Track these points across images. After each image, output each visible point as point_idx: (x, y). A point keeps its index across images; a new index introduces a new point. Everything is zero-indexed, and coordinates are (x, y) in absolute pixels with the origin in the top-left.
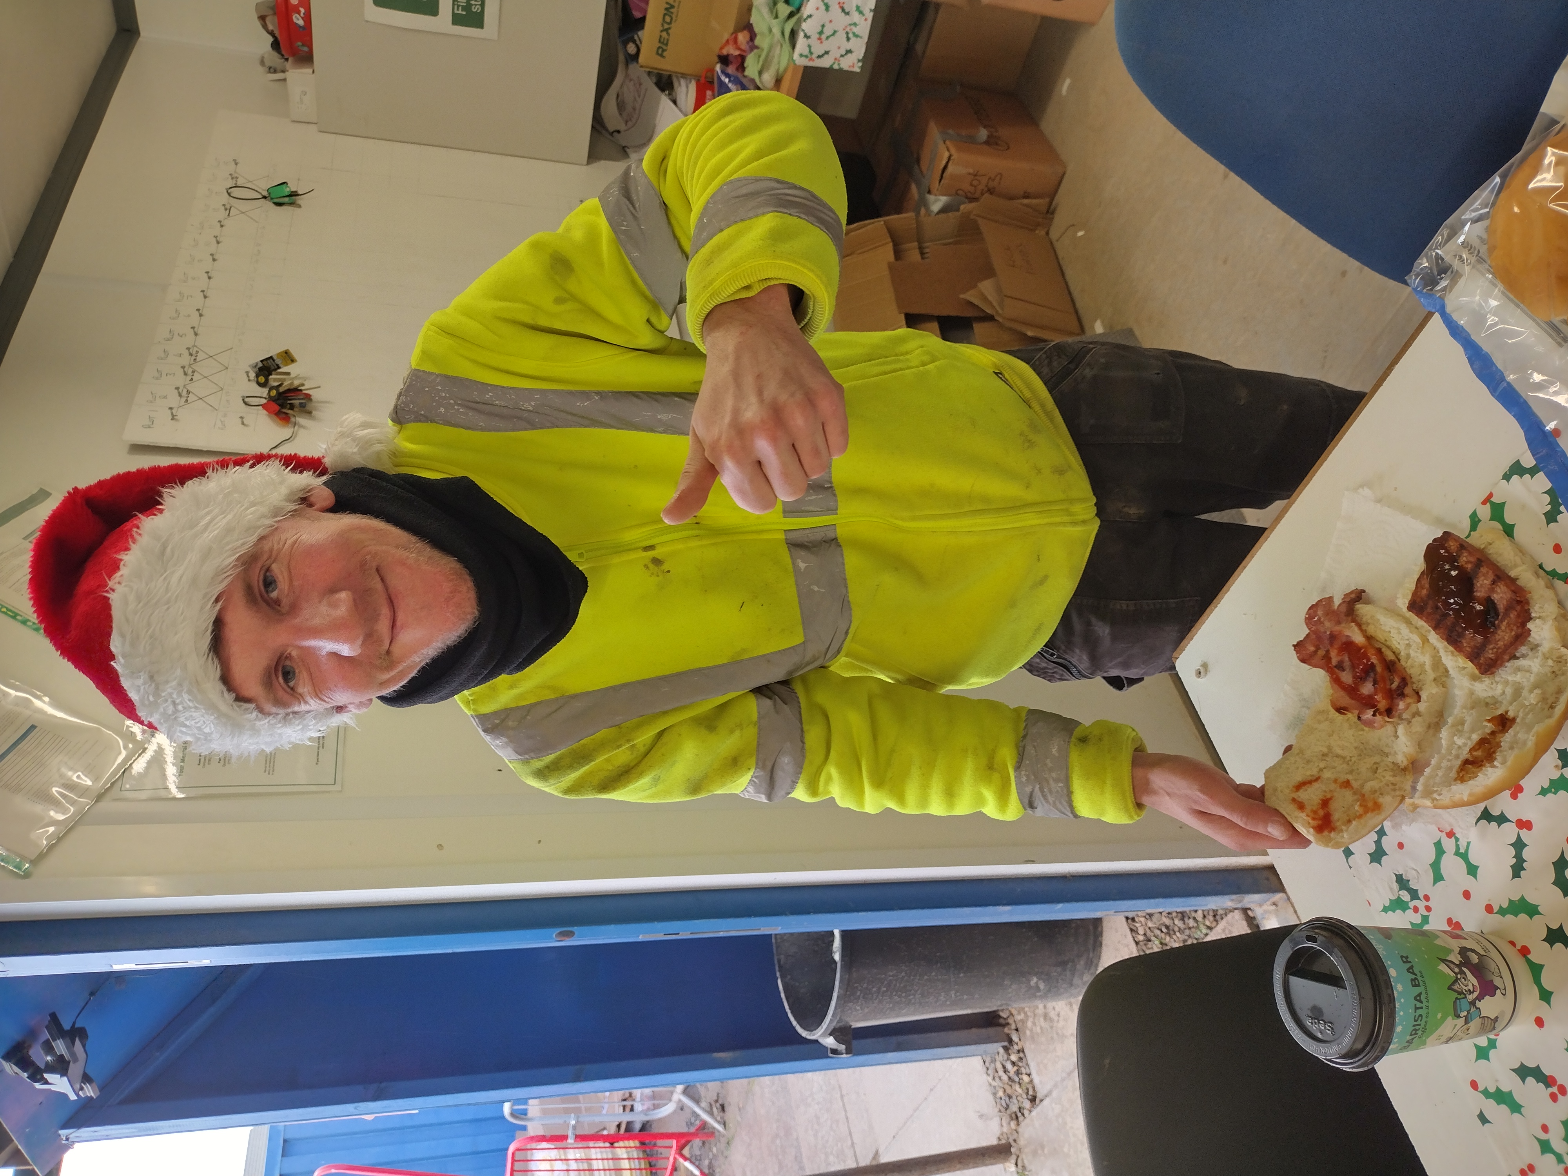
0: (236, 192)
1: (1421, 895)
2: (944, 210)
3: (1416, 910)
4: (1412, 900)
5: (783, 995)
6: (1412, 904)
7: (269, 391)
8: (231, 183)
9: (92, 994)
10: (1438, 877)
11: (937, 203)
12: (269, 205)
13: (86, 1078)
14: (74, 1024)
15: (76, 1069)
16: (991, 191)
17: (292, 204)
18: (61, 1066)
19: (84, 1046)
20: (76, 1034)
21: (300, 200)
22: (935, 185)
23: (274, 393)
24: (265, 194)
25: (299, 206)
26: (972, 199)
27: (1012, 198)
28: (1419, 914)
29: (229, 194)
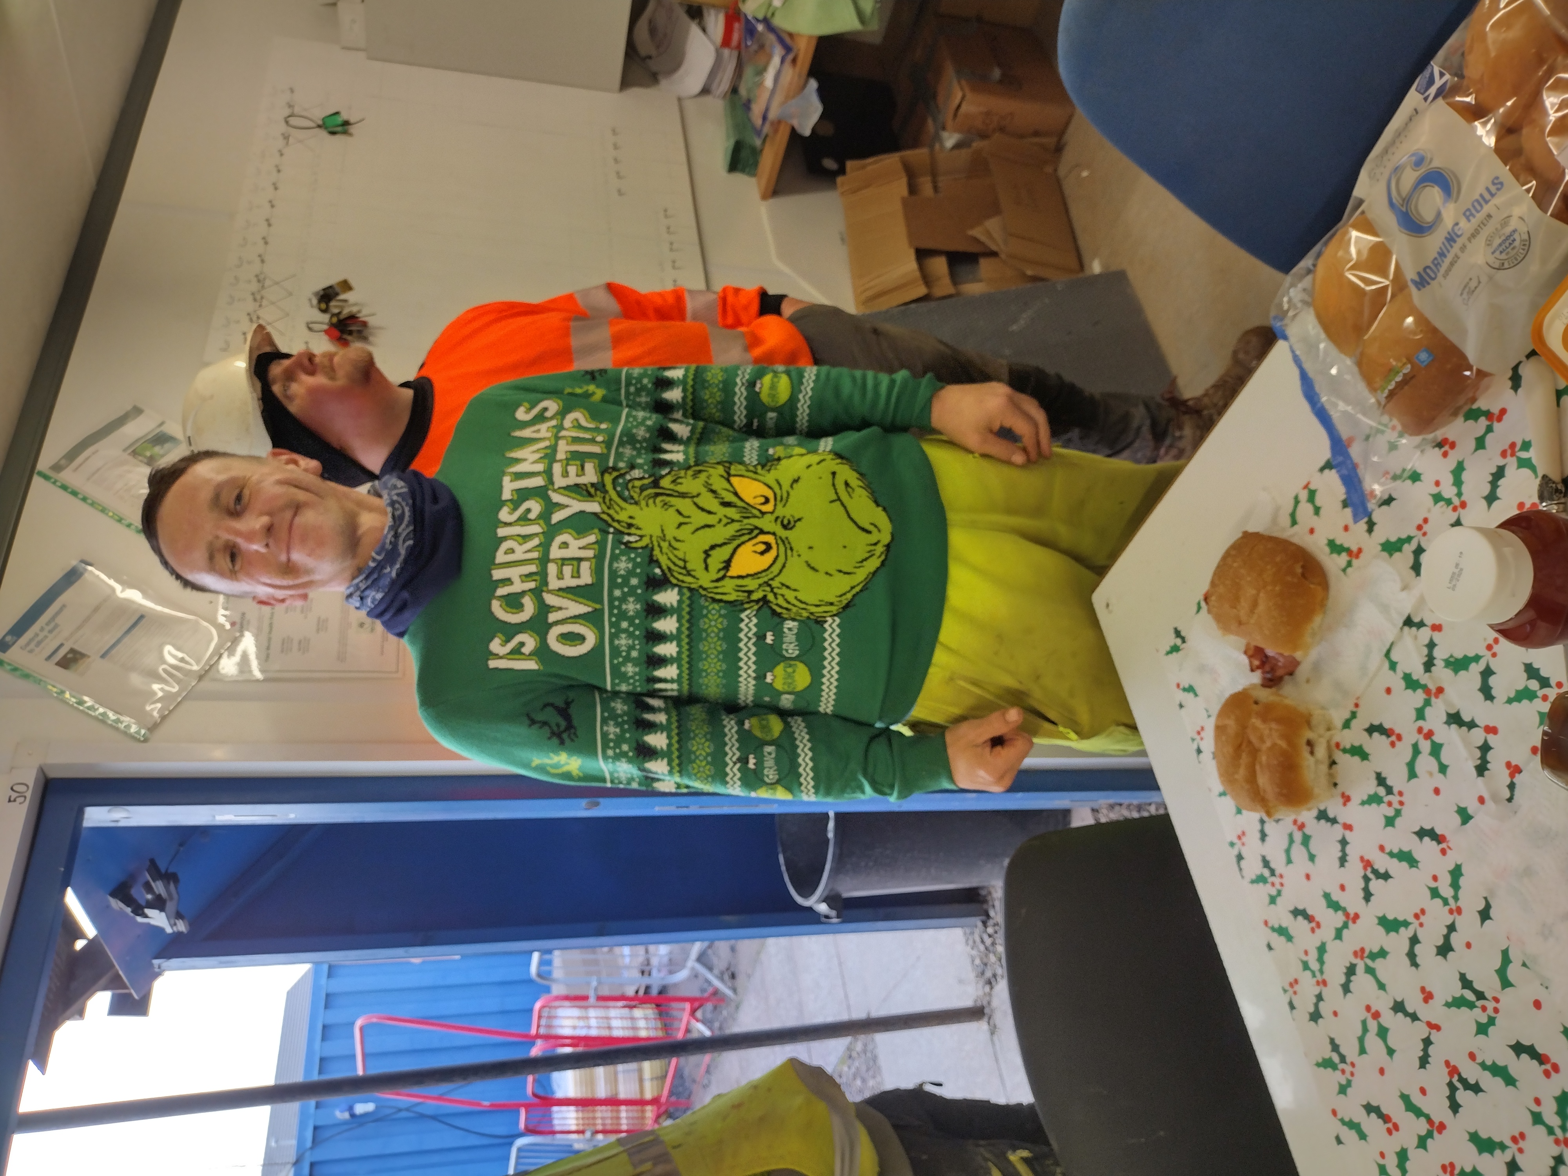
0: (293, 121)
2: (958, 146)
5: (783, 868)
7: (331, 318)
8: (287, 112)
9: (181, 845)
11: (950, 140)
12: (323, 134)
13: (179, 916)
14: (167, 869)
15: (171, 906)
16: (1002, 130)
17: (345, 132)
18: (159, 904)
19: (176, 888)
20: (170, 878)
21: (352, 129)
22: (949, 123)
23: (335, 320)
24: (320, 122)
25: (350, 135)
26: (983, 136)
27: (1022, 136)
29: (287, 122)
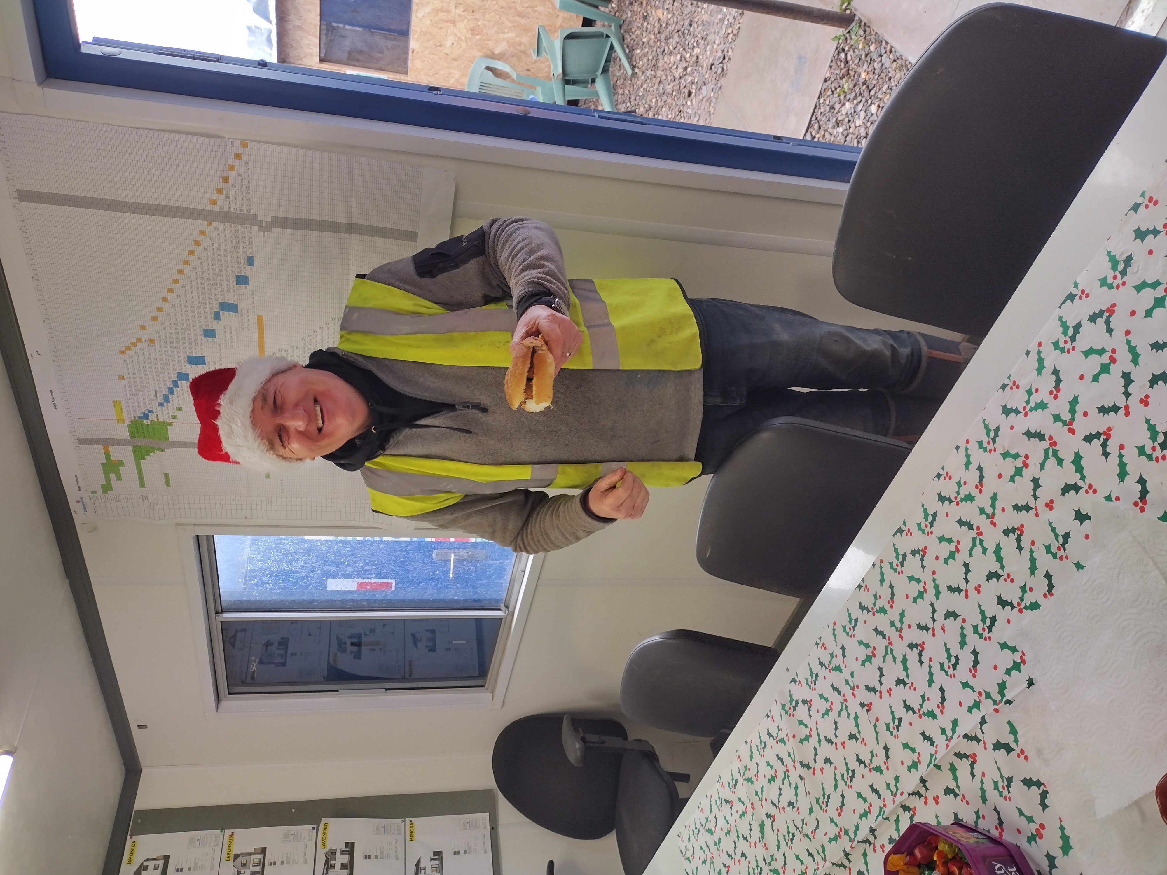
1: (1125, 279)
3: (1115, 277)
4: (1119, 272)
6: (1117, 273)
10: (1139, 288)
28: (1113, 280)
